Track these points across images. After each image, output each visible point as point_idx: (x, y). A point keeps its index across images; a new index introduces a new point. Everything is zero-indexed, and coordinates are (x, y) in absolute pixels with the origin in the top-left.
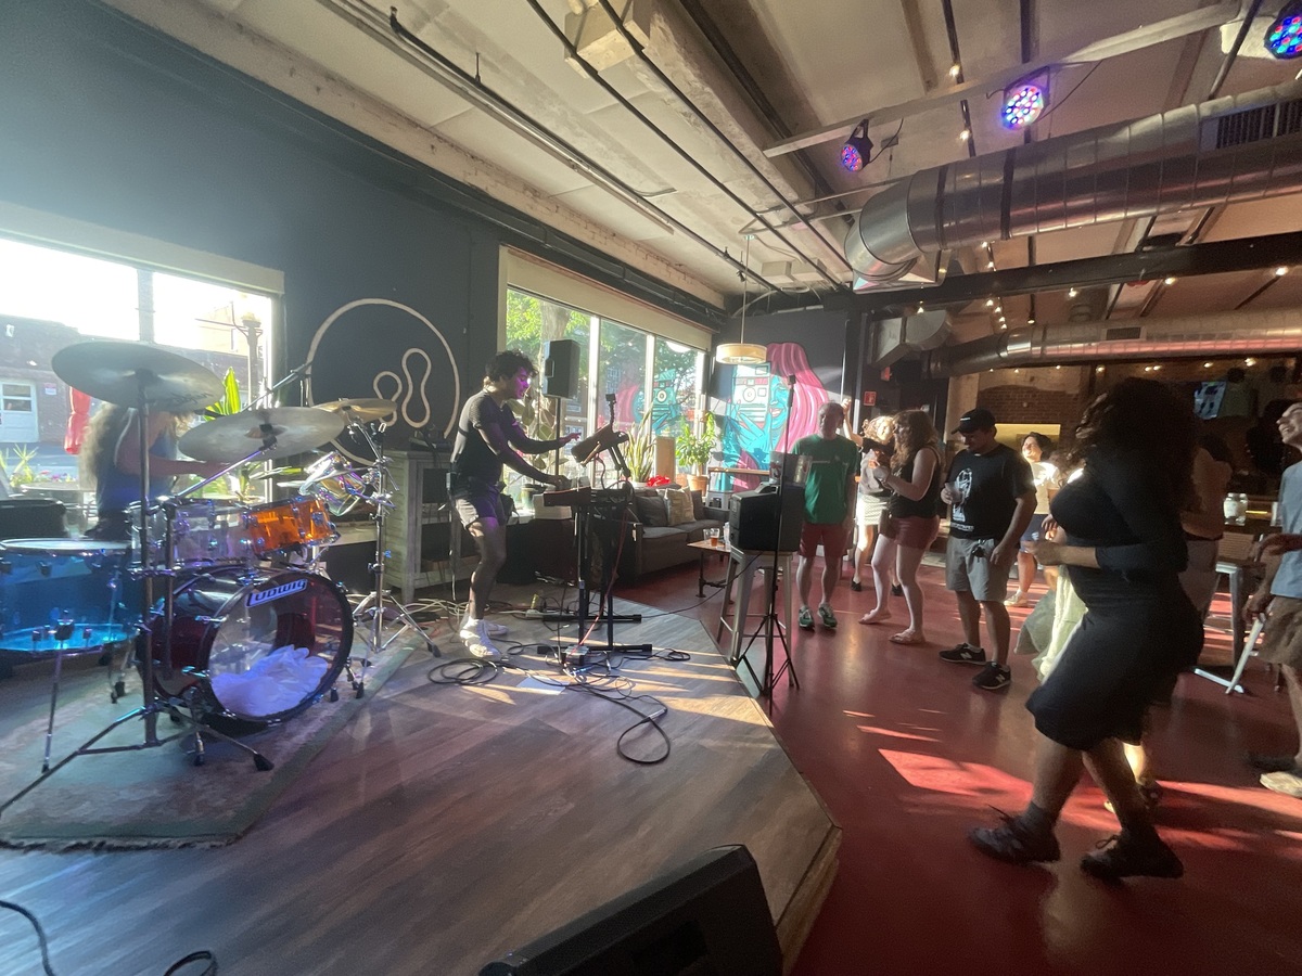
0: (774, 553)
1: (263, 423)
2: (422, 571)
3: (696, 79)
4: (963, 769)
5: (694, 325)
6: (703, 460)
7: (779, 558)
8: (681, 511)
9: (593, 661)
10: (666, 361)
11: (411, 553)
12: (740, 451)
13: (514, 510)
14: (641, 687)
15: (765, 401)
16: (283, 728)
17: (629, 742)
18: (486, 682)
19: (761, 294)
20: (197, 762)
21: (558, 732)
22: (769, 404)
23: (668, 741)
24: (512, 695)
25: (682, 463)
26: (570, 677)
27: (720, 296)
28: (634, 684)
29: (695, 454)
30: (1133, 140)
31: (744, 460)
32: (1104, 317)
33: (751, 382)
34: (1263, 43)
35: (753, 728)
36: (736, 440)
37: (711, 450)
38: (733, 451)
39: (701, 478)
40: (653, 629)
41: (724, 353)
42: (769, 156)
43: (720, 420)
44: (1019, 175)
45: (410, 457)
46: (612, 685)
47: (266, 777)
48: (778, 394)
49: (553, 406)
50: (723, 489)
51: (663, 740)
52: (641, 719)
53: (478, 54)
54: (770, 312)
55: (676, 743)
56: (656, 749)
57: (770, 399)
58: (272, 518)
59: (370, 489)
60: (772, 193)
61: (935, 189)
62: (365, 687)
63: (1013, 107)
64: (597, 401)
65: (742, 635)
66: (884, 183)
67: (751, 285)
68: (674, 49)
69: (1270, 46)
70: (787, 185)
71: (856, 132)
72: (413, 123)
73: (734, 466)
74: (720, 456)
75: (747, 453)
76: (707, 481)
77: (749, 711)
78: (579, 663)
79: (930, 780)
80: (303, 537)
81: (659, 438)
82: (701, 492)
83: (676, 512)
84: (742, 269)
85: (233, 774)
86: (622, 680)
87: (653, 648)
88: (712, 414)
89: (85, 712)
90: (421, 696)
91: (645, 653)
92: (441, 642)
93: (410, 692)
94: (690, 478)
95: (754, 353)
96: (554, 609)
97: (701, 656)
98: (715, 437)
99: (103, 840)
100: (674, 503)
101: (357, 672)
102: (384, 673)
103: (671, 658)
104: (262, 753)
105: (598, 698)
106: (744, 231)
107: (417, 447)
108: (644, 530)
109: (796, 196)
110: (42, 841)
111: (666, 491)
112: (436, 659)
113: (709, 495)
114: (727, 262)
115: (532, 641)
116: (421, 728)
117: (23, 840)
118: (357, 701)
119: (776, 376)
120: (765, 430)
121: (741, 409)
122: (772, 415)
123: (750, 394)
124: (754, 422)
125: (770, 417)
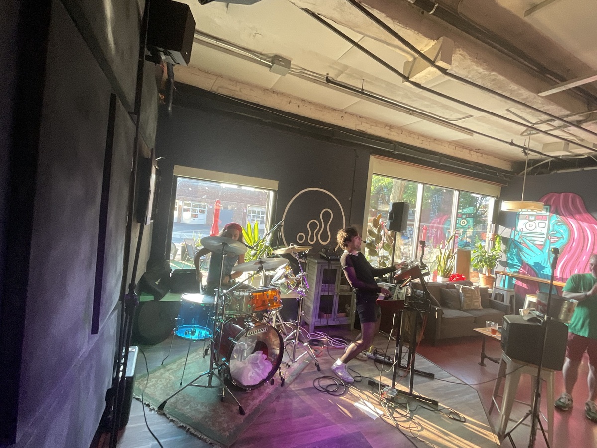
0: (538, 367)
2: (319, 318)
6: (491, 267)
8: (472, 301)
9: (399, 401)
11: (315, 308)
12: (522, 262)
14: (428, 433)
16: (252, 393)
18: (339, 395)
19: (542, 161)
20: (222, 400)
22: (548, 234)
25: (475, 266)
26: (384, 409)
27: (509, 164)
29: (485, 262)
31: (524, 268)
36: (518, 255)
37: (498, 260)
38: (516, 262)
39: (489, 277)
41: (507, 205)
42: (544, 95)
45: (319, 263)
46: (409, 424)
47: (241, 419)
48: (556, 227)
49: (392, 235)
53: (363, 80)
62: (285, 380)
72: (334, 110)
74: (505, 264)
75: (528, 265)
76: (494, 280)
78: (391, 400)
80: (268, 307)
81: (459, 251)
82: (488, 288)
83: (468, 301)
84: (525, 149)
85: (232, 411)
86: (415, 423)
87: (439, 404)
88: (499, 236)
89: (196, 359)
90: (308, 394)
91: (434, 406)
92: (322, 361)
93: (304, 390)
94: (481, 276)
95: (533, 207)
96: (381, 355)
97: (474, 423)
98: (501, 251)
99: (189, 427)
100: (466, 295)
101: (283, 371)
102: (294, 374)
103: (451, 416)
104: (242, 406)
105: (398, 432)
106: (522, 134)
107: (322, 258)
108: (444, 312)
109: (568, 113)
110: (174, 419)
111: (461, 287)
112: (319, 372)
113: (494, 291)
114: (513, 147)
115: (367, 375)
116: (304, 415)
117: (170, 416)
118: (281, 387)
119: (555, 215)
120: (544, 250)
121: (523, 235)
122: (550, 241)
123: (531, 226)
124: (535, 245)
125: (548, 242)
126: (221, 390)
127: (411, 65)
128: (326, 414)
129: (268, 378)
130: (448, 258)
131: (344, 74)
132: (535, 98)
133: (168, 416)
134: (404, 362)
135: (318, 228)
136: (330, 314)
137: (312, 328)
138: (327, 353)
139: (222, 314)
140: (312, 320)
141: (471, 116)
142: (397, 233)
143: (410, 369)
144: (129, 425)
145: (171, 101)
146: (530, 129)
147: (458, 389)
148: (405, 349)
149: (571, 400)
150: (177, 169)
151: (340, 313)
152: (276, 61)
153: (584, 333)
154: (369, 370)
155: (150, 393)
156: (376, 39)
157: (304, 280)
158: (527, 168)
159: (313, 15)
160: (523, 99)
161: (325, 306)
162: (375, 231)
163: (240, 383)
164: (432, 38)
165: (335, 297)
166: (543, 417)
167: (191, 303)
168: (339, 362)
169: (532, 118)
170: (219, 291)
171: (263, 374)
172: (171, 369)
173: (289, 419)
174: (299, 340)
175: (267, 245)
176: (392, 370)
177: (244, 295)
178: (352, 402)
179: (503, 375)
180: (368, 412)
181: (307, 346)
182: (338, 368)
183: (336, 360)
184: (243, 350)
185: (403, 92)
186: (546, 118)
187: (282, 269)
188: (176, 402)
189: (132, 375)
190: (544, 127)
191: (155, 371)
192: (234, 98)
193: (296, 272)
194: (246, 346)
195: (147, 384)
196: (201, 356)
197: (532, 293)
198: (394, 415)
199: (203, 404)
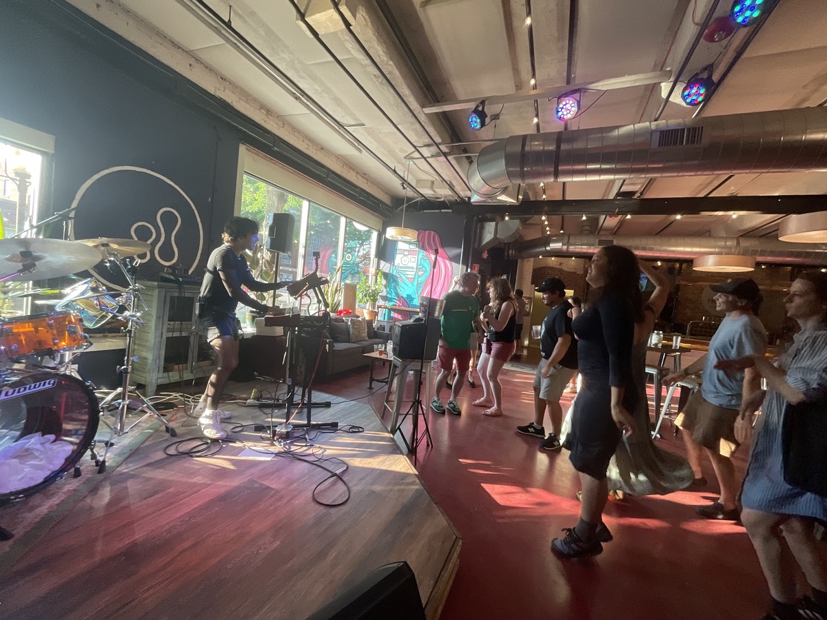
0: (421, 360)
1: (23, 250)
2: (164, 372)
3: (384, 54)
4: (527, 492)
5: (372, 214)
6: (374, 300)
7: (424, 364)
8: (359, 333)
9: (296, 435)
10: (352, 235)
11: (156, 358)
12: (398, 295)
13: (241, 329)
14: (330, 451)
15: (414, 265)
16: (26, 503)
17: (321, 491)
18: (213, 454)
19: (415, 199)
21: (268, 487)
22: (417, 268)
23: (349, 489)
24: (234, 462)
25: (360, 301)
26: (279, 447)
27: (389, 197)
28: (325, 450)
29: (369, 296)
30: (619, 137)
31: (400, 301)
32: (597, 233)
33: (406, 253)
34: (680, 96)
35: (406, 475)
36: (395, 288)
37: (380, 294)
38: (394, 296)
39: (372, 312)
40: (338, 412)
41: (391, 232)
42: (426, 112)
43: (386, 275)
44: (564, 147)
45: (159, 287)
46: (310, 452)
48: (422, 261)
49: (273, 257)
50: (386, 320)
51: (346, 488)
52: (330, 474)
53: (230, 7)
54: (419, 211)
55: (354, 489)
56: (341, 495)
57: (417, 264)
58: (29, 328)
59: (122, 309)
60: (427, 136)
61: (519, 148)
62: (107, 464)
63: (562, 108)
64: (304, 257)
65: (398, 414)
66: (491, 140)
67: (409, 193)
68: (371, 32)
69: (684, 98)
70: (435, 132)
71: (477, 106)
72: (176, 45)
73: (393, 305)
74: (385, 298)
75: (402, 297)
76: (376, 314)
77: (402, 464)
78: (286, 436)
79: (510, 501)
81: (346, 285)
82: (372, 321)
83: (356, 333)
84: (403, 181)
86: (316, 448)
87: (339, 424)
88: (381, 271)
90: (157, 468)
92: (177, 425)
93: (148, 465)
94: (365, 311)
96: (268, 399)
98: (382, 285)
101: (100, 452)
102: (125, 452)
103: (351, 430)
106: (406, 158)
107: (167, 280)
108: (334, 345)
109: (441, 140)
111: (350, 320)
112: (174, 437)
113: (377, 323)
114: (395, 176)
115: (250, 423)
116: (156, 493)
118: (99, 475)
119: (421, 251)
120: (414, 283)
121: (399, 269)
123: (405, 260)
124: (408, 278)
125: (417, 275)
128: (197, 479)
132: (419, 113)
135: (154, 237)
136: (184, 365)
138: (184, 414)
141: (363, 125)
142: (281, 253)
154: (254, 417)
165: (192, 338)
171: (50, 464)
173: (125, 507)
176: (284, 411)
186: (429, 140)
187: (83, 284)
190: (425, 152)
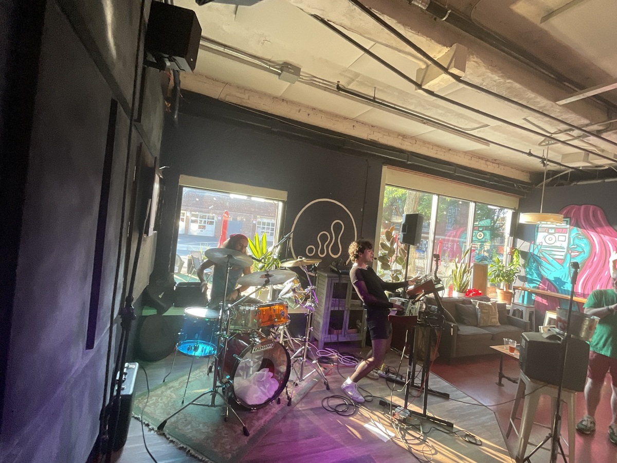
1: (266, 274)
2: (328, 334)
3: (500, 78)
5: (505, 194)
6: (509, 282)
8: (489, 317)
9: (412, 422)
11: (325, 324)
12: (542, 277)
15: (565, 245)
16: (257, 413)
19: (561, 172)
22: (568, 247)
25: (493, 280)
26: (395, 431)
27: (527, 175)
29: (503, 277)
31: (544, 284)
33: (553, 231)
36: (537, 269)
37: (516, 275)
38: (535, 276)
39: (507, 292)
40: (455, 409)
41: (525, 218)
42: (562, 104)
43: (524, 255)
45: (328, 277)
47: (245, 440)
48: (577, 241)
49: (405, 247)
53: (375, 88)
62: (292, 400)
68: (484, 68)
72: (346, 118)
73: (534, 287)
74: (524, 279)
75: (547, 279)
76: (512, 295)
78: (403, 422)
80: (275, 322)
81: (475, 265)
82: (506, 304)
83: (485, 318)
84: (543, 159)
85: (235, 432)
86: (428, 446)
87: (454, 426)
88: (518, 250)
89: (199, 376)
90: (316, 414)
91: (449, 428)
92: (331, 380)
93: (312, 409)
94: (498, 291)
95: (552, 220)
96: (393, 374)
97: (490, 446)
98: (520, 265)
99: (190, 449)
100: (483, 311)
101: (290, 390)
102: (302, 393)
103: (467, 439)
104: (247, 426)
105: (410, 455)
106: (540, 144)
107: (333, 271)
108: (459, 328)
109: (587, 122)
110: (174, 440)
111: (478, 303)
112: (327, 391)
113: (513, 306)
114: (532, 157)
115: (378, 395)
116: (311, 437)
117: (170, 437)
118: (288, 407)
119: (575, 228)
120: (564, 265)
121: (543, 248)
122: (571, 255)
123: (550, 239)
124: (555, 259)
125: (569, 256)
126: (224, 410)
127: (423, 72)
128: (334, 436)
129: (274, 397)
130: (464, 272)
131: (355, 82)
132: (552, 106)
133: (168, 436)
134: (418, 381)
135: (329, 240)
136: (340, 331)
137: (321, 345)
138: (337, 371)
139: (226, 330)
140: (321, 336)
141: (487, 126)
142: (411, 246)
143: (423, 389)
144: (127, 446)
145: (177, 108)
146: (548, 139)
147: (475, 411)
148: (419, 368)
149: (593, 423)
150: (183, 178)
151: (351, 329)
152: (285, 68)
153: (607, 352)
154: (382, 390)
155: (149, 412)
156: (387, 46)
157: (313, 294)
158: (546, 180)
159: (323, 21)
160: (540, 108)
161: (335, 322)
162: (388, 244)
163: (246, 403)
164: (445, 45)
165: (345, 312)
166: (564, 441)
167: (194, 318)
168: (349, 381)
169: (551, 128)
170: (223, 305)
171: (269, 392)
172: (172, 387)
173: (296, 440)
174: (307, 357)
175: (275, 257)
176: (404, 390)
177: (249, 310)
178: (362, 424)
179: (521, 395)
180: (379, 434)
181: (316, 363)
182: (347, 387)
183: (345, 379)
184: (249, 368)
185: (417, 101)
186: (566, 127)
187: (290, 282)
188: (177, 422)
189: (130, 393)
190: (562, 137)
191: (156, 388)
192: (242, 106)
193: (304, 286)
194: (252, 363)
195: (147, 402)
196: (204, 373)
197: (552, 309)
198: (406, 438)
199: (205, 424)
